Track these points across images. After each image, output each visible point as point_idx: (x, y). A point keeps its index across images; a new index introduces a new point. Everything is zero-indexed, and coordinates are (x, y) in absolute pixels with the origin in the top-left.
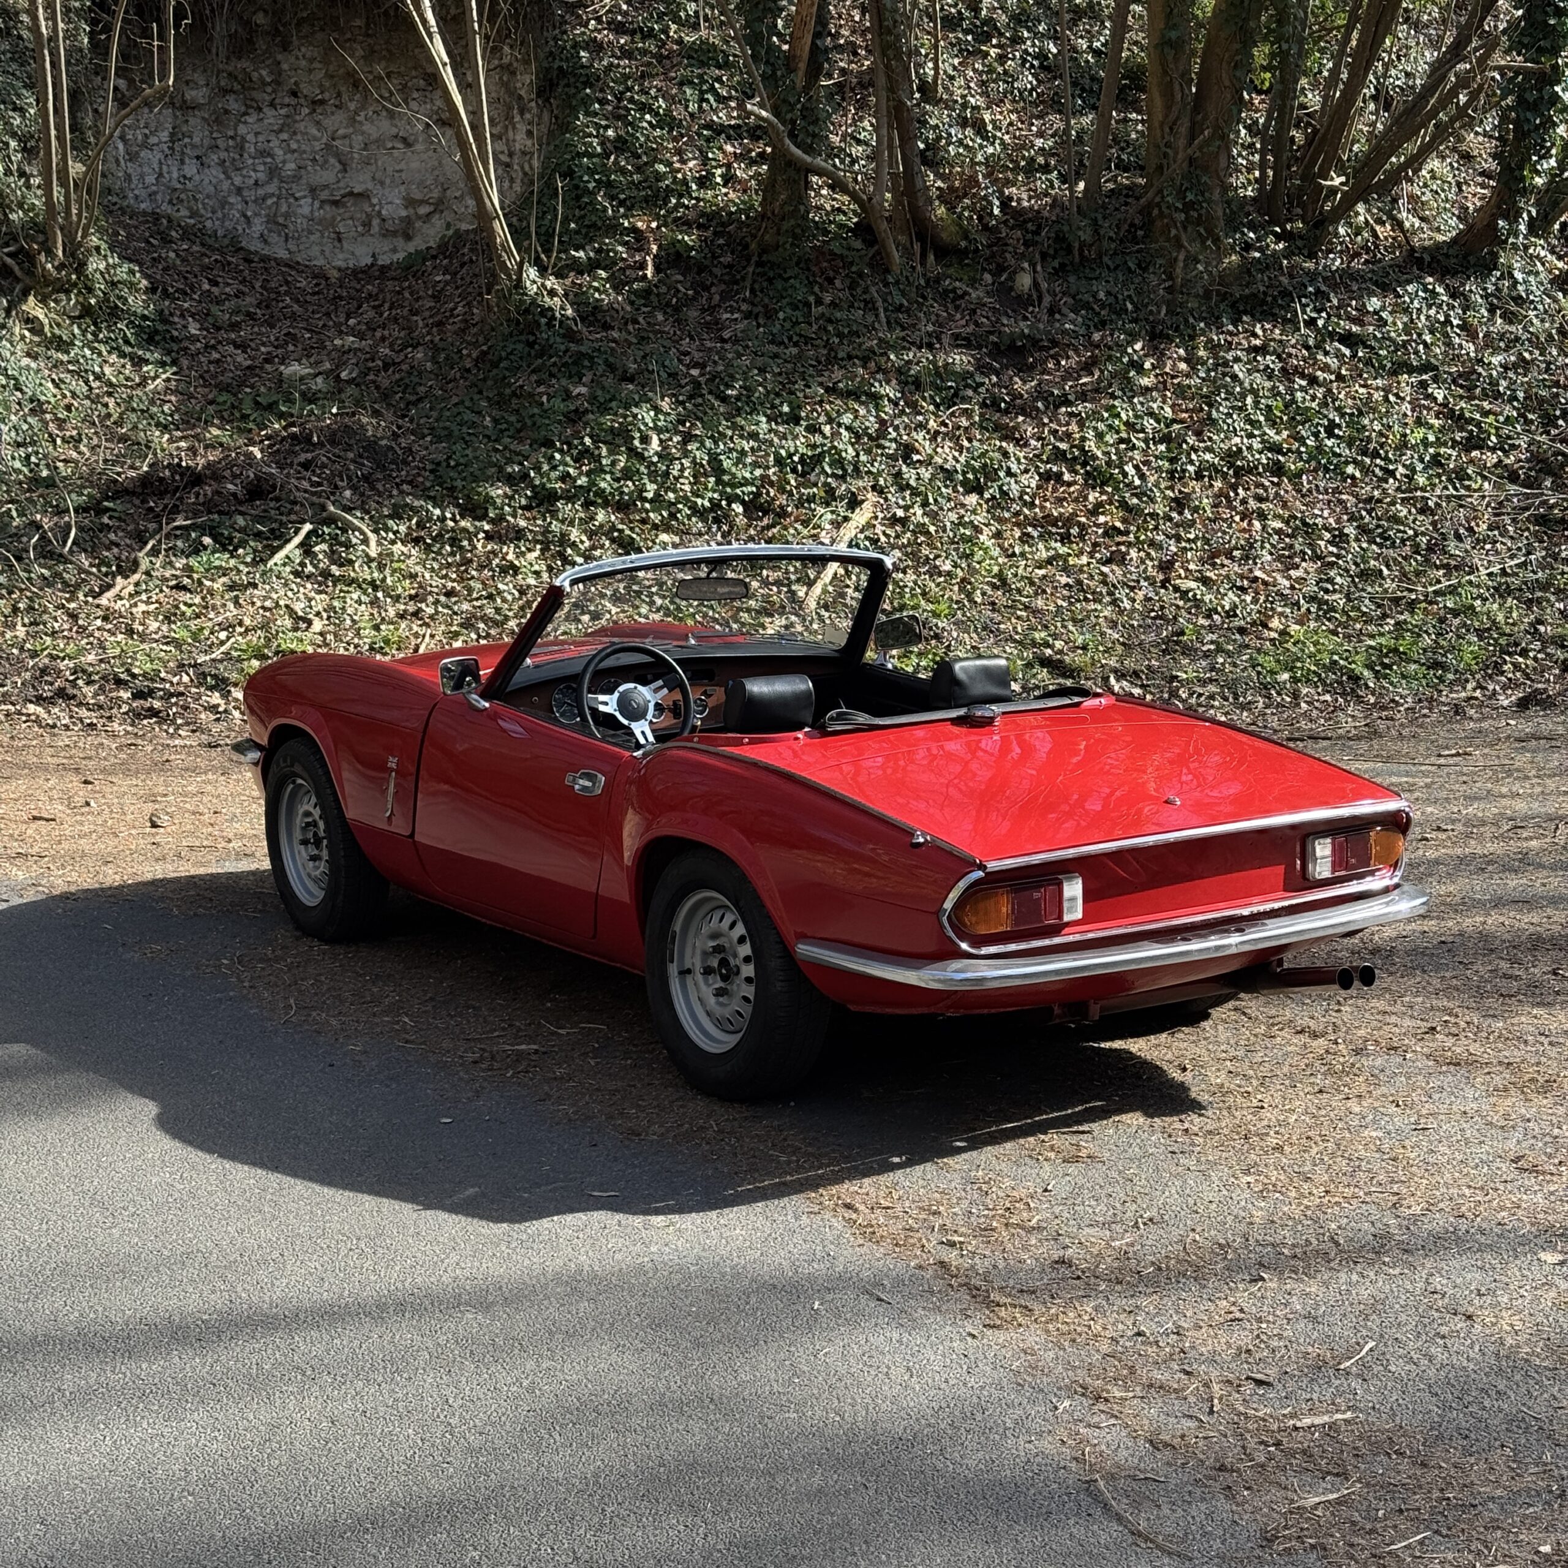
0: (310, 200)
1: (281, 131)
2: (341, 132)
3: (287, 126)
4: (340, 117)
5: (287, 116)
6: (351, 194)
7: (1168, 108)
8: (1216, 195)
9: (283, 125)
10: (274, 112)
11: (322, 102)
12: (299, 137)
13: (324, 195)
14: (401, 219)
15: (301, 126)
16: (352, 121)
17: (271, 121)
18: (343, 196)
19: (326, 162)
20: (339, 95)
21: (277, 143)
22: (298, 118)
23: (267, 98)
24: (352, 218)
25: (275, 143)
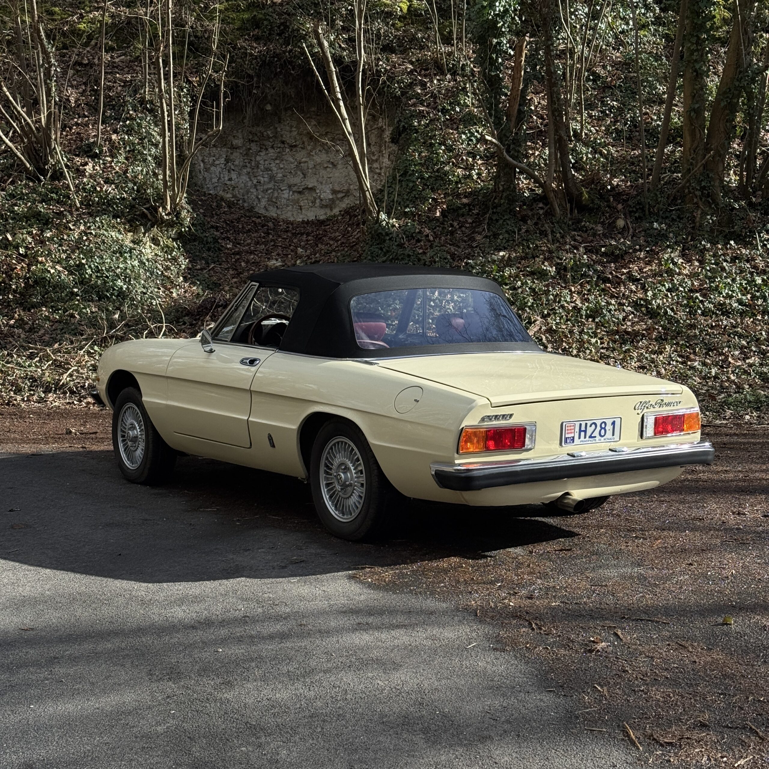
0: (288, 191)
1: (276, 159)
2: (303, 160)
3: (279, 157)
4: (304, 152)
5: (279, 152)
6: (307, 188)
7: (693, 141)
8: (717, 184)
9: (277, 156)
10: (273, 151)
11: (295, 146)
12: (284, 162)
13: (295, 189)
14: (330, 199)
15: (285, 157)
16: (309, 155)
17: (272, 154)
18: (303, 189)
19: (296, 173)
20: (303, 143)
21: (274, 165)
22: (284, 153)
23: (270, 144)
24: (307, 199)
25: (273, 165)
